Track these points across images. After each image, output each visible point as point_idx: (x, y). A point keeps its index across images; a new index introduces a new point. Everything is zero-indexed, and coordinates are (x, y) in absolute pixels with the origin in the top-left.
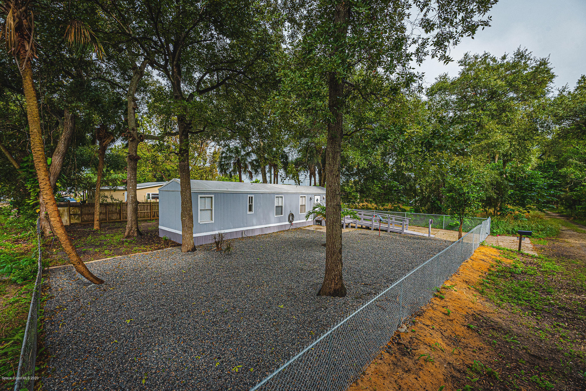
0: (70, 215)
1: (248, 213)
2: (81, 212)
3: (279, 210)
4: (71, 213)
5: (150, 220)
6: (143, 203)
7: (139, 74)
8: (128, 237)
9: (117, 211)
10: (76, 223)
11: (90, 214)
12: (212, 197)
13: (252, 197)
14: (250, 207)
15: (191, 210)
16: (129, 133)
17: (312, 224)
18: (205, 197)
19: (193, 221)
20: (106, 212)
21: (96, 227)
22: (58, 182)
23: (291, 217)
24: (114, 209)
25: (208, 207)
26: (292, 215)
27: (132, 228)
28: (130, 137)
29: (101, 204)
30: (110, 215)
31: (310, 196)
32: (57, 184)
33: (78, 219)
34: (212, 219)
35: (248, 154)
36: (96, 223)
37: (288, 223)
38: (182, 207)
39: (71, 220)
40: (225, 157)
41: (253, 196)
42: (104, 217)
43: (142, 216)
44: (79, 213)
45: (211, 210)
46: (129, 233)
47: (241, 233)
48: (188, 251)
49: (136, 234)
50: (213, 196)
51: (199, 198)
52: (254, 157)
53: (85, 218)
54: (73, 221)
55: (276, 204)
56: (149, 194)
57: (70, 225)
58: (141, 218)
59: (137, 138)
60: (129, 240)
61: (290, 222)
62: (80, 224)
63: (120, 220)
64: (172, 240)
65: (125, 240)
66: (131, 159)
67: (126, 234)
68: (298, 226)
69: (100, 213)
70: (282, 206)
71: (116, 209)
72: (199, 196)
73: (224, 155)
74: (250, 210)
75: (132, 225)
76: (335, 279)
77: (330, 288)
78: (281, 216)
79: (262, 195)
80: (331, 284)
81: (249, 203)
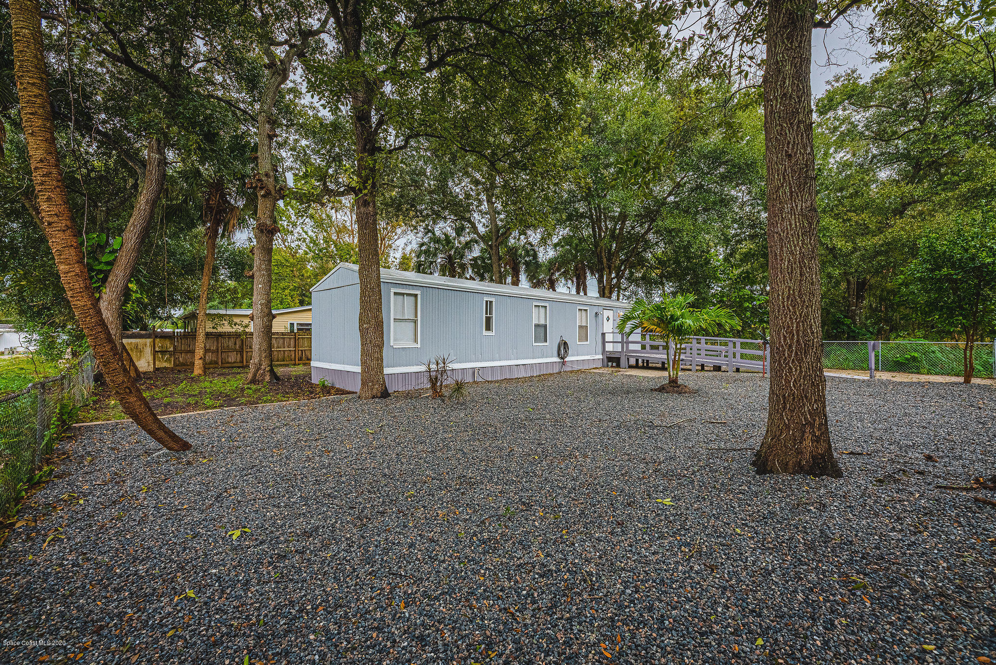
0: (155, 353)
1: (485, 333)
2: (175, 347)
3: (542, 331)
4: (157, 349)
5: (295, 365)
6: (283, 334)
7: (279, 74)
8: (254, 381)
9: (238, 348)
10: (165, 368)
11: (189, 352)
12: (416, 296)
13: (491, 302)
14: (488, 321)
15: (379, 309)
16: (260, 180)
17: (600, 365)
18: (403, 294)
19: (383, 333)
20: (218, 349)
21: (197, 371)
22: (131, 282)
23: (563, 348)
24: (231, 343)
25: (409, 314)
26: (565, 343)
27: (261, 365)
28: (262, 188)
29: (208, 335)
30: (224, 355)
31: (596, 310)
32: (130, 285)
33: (168, 360)
34: (416, 341)
35: (468, 245)
36: (198, 363)
37: (557, 360)
38: (362, 302)
39: (157, 363)
40: (427, 252)
41: (493, 299)
42: (214, 359)
43: (280, 357)
44: (172, 349)
45: (415, 322)
46: (255, 375)
47: (471, 371)
48: (373, 397)
49: (267, 378)
50: (418, 292)
51: (392, 294)
52: (476, 252)
53: (181, 359)
54: (159, 365)
55: (535, 321)
56: (292, 325)
57: (154, 372)
58: (278, 361)
59: (273, 192)
60: (254, 387)
61: (562, 358)
62: (172, 369)
63: (240, 365)
64: (337, 386)
65: (246, 386)
66: (262, 231)
67: (250, 376)
68: (576, 368)
69: (207, 351)
70: (545, 326)
71: (235, 344)
72: (393, 290)
73: (424, 248)
74: (488, 328)
75: (260, 360)
76: (812, 426)
77: (799, 452)
78: (545, 344)
79: (509, 300)
80: (802, 439)
81: (486, 314)
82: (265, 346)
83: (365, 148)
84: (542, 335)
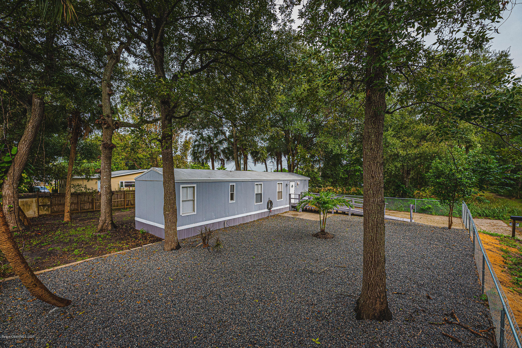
0: (38, 206)
1: (230, 202)
2: (51, 203)
3: (259, 197)
4: (40, 204)
5: (124, 209)
6: (117, 192)
7: (114, 59)
8: (102, 230)
9: (90, 200)
10: (45, 215)
11: (61, 204)
12: (194, 187)
13: (233, 185)
14: (232, 195)
15: (174, 203)
16: (104, 119)
17: (288, 210)
18: (187, 187)
19: (176, 215)
20: (78, 202)
21: (66, 219)
22: (24, 173)
23: (270, 204)
24: (86, 199)
25: (190, 197)
26: (271, 202)
27: (106, 220)
28: (105, 124)
29: (72, 194)
30: (82, 205)
31: (286, 182)
32: (23, 175)
33: (47, 210)
34: (194, 211)
35: (220, 142)
36: (67, 215)
37: (266, 210)
38: (165, 200)
39: (40, 212)
40: (198, 146)
41: (234, 184)
42: (76, 207)
43: (116, 204)
44: (49, 203)
45: (194, 201)
46: (102, 226)
47: (223, 222)
48: (172, 250)
49: (110, 228)
50: (195, 185)
51: (181, 188)
52: (225, 145)
53: (55, 209)
54: (41, 213)
55: (256, 192)
56: (122, 183)
57: (38, 217)
58: (114, 207)
59: (112, 125)
60: (102, 234)
61: (269, 209)
62: (50, 215)
63: (92, 210)
64: (150, 233)
65: (98, 234)
66: (105, 148)
67: (99, 227)
68: (276, 213)
69: (72, 203)
70: (261, 194)
71: (89, 199)
72: (181, 186)
73: (197, 143)
74: (232, 199)
75: (106, 218)
76: (380, 298)
77: (374, 309)
78: (261, 203)
79: (242, 183)
80: (376, 304)
81: (231, 192)
82: (108, 210)
83: (166, 118)
84: (259, 199)
